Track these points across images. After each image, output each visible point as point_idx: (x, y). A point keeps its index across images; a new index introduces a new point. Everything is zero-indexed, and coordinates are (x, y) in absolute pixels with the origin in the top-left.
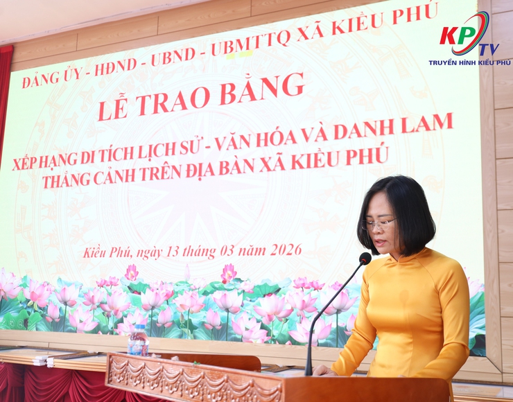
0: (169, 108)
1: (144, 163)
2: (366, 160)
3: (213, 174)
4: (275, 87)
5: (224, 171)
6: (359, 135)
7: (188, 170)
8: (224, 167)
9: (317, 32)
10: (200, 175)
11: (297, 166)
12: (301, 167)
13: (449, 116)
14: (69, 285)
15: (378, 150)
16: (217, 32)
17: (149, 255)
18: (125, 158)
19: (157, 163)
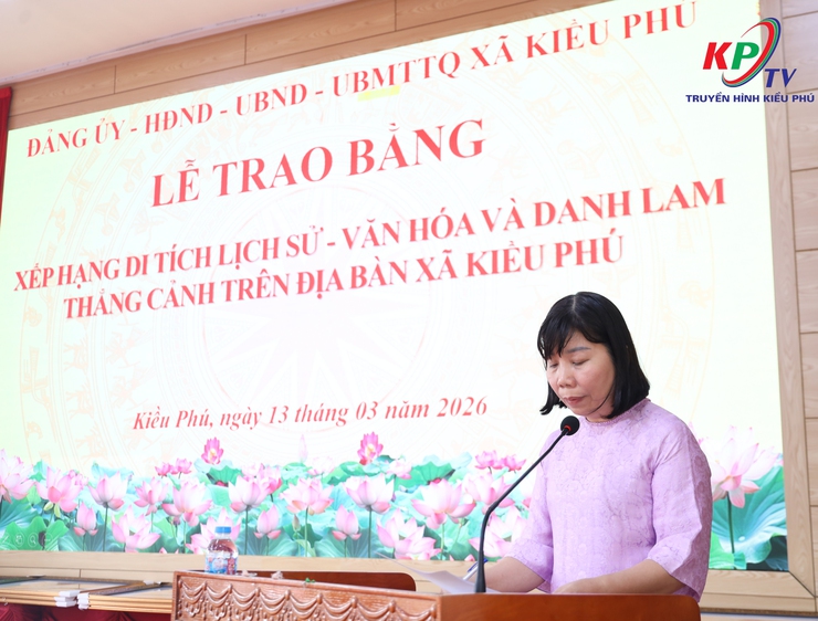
0: (267, 183)
1: (229, 272)
2: (587, 257)
3: (340, 287)
4: (437, 144)
5: (359, 281)
6: (575, 219)
7: (301, 283)
8: (359, 277)
9: (502, 53)
10: (320, 289)
11: (476, 270)
12: (483, 272)
13: (719, 183)
14: (112, 474)
15: (606, 241)
16: (342, 58)
17: (240, 422)
18: (198, 266)
19: (249, 271)
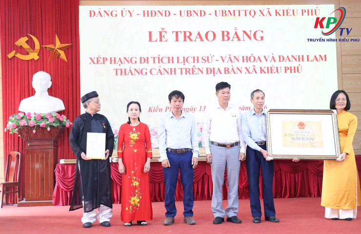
0: (193, 39)
1: (181, 66)
2: (293, 71)
3: (221, 73)
4: (250, 36)
5: (227, 72)
6: (290, 61)
7: (207, 71)
8: (227, 70)
9: (268, 13)
10: (214, 73)
11: (263, 72)
12: (265, 72)
13: (325, 56)
15: (298, 67)
16: (218, 5)
17: (189, 110)
18: (169, 62)
19: (189, 66)
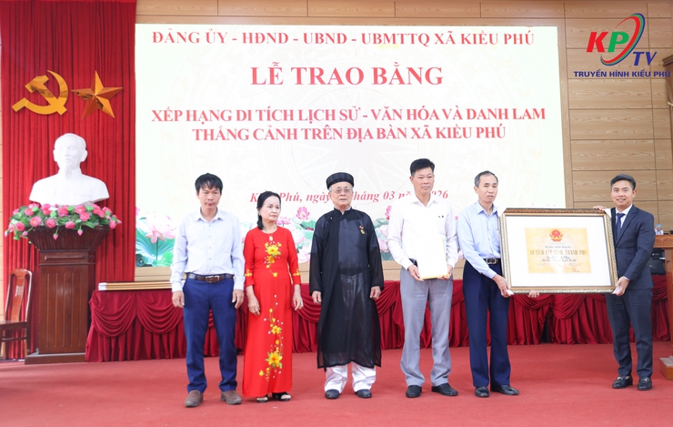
0: (326, 81)
1: (306, 124)
2: (490, 135)
3: (371, 137)
4: (420, 76)
5: (381, 136)
6: (485, 118)
7: (349, 133)
8: (381, 133)
10: (360, 137)
11: (440, 136)
12: (444, 137)
13: (543, 110)
15: (498, 129)
18: (285, 119)
19: (319, 125)
